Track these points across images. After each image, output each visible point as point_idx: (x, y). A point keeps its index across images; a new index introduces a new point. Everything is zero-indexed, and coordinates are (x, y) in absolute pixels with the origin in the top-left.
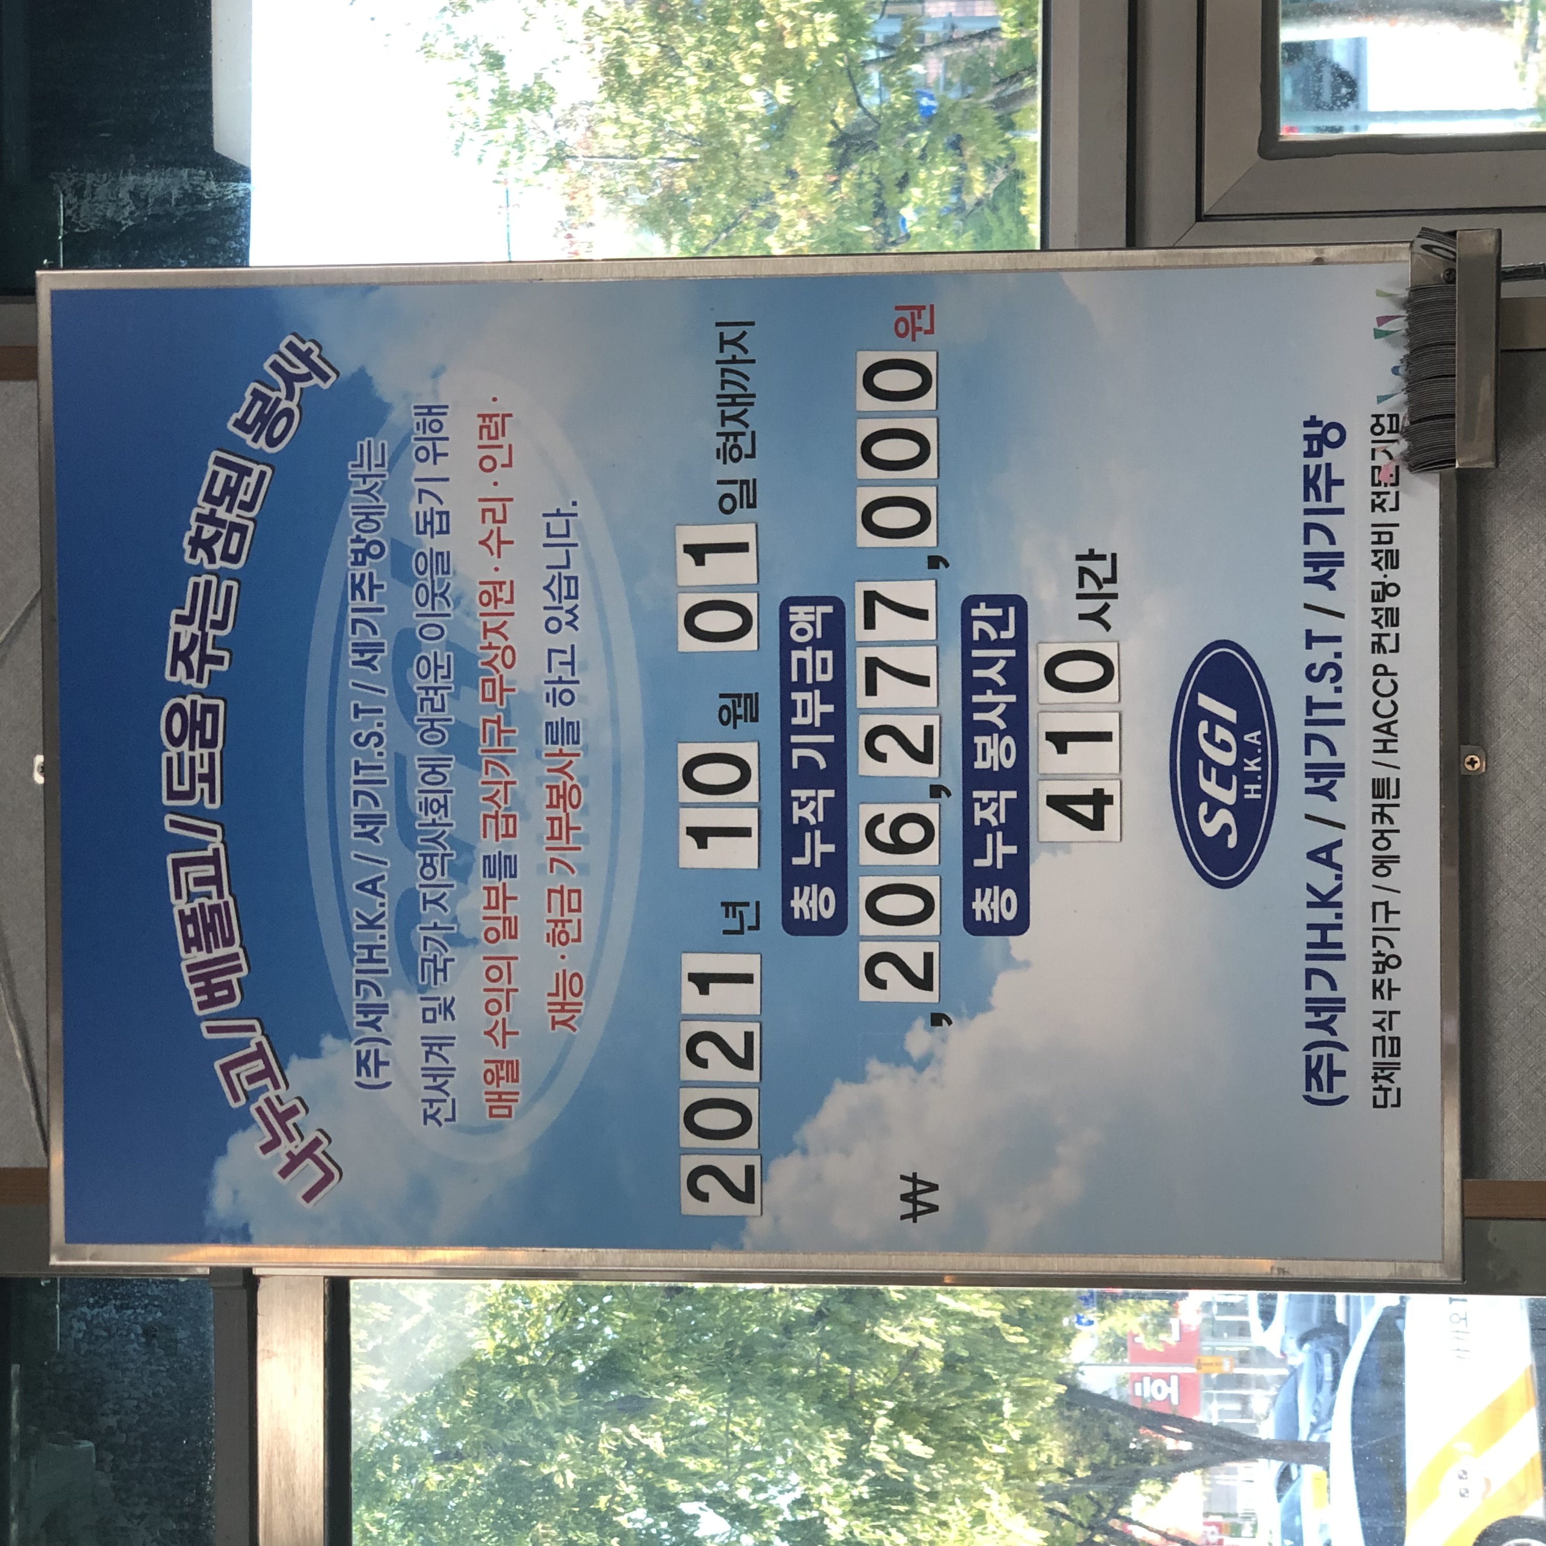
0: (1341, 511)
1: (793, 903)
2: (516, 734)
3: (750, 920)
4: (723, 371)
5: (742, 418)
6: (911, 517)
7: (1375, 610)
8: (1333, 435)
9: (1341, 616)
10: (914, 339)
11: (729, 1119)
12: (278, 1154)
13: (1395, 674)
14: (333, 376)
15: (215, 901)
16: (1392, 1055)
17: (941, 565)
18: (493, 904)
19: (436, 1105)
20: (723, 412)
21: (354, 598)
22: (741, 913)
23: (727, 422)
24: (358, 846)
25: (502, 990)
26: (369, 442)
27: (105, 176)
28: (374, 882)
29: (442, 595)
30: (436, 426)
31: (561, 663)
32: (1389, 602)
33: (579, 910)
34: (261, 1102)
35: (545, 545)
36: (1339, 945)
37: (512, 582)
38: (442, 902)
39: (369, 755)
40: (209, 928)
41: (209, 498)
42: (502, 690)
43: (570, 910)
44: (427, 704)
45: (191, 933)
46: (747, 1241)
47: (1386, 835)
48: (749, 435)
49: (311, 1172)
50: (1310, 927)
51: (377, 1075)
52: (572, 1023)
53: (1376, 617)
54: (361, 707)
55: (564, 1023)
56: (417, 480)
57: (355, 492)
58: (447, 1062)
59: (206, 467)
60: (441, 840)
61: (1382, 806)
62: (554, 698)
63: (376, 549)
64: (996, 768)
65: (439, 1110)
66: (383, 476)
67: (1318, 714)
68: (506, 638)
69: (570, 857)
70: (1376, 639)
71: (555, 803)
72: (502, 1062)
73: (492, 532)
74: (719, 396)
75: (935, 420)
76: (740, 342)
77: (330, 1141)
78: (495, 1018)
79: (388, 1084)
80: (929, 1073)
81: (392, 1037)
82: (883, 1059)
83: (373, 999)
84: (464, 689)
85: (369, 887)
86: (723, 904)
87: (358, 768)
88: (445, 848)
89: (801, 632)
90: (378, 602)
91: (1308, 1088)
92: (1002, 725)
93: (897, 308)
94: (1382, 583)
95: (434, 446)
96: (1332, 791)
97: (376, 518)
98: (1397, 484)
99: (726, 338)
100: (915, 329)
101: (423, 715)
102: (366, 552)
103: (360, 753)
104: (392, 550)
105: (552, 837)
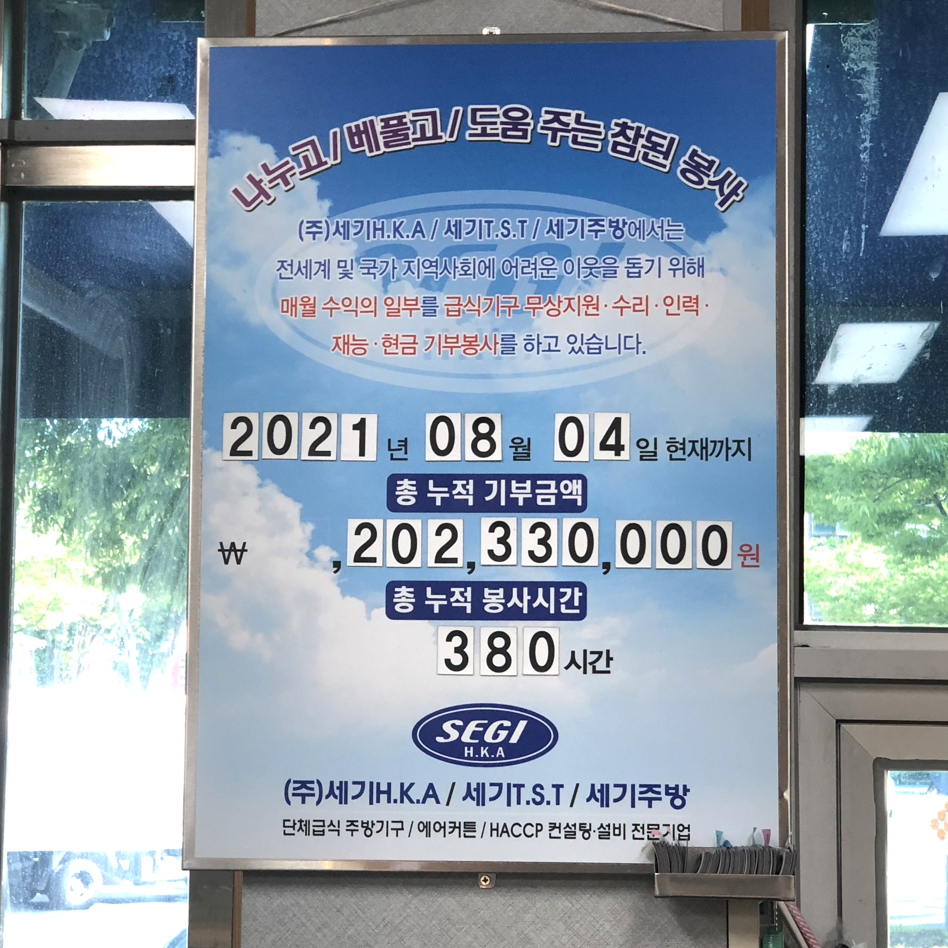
0: (633, 806)
1: (406, 480)
2: (508, 317)
3: (396, 455)
4: (722, 442)
5: (694, 453)
6: (633, 552)
7: (574, 825)
8: (678, 802)
9: (572, 805)
10: (739, 555)
11: (279, 441)
12: (261, 174)
13: (537, 836)
14: (723, 209)
15: (411, 137)
16: (314, 831)
17: (605, 570)
18: (408, 302)
19: (289, 268)
21: (590, 220)
22: (401, 449)
23: (691, 444)
24: (443, 222)
25: (357, 307)
26: (682, 230)
27: (876, 52)
28: (421, 231)
29: (591, 273)
30: (692, 270)
31: (549, 344)
32: (579, 834)
33: (403, 353)
34: (292, 164)
35: (620, 335)
36: (378, 801)
37: (598, 315)
38: (409, 272)
39: (496, 229)
40: (395, 134)
41: (651, 134)
42: (534, 309)
43: (403, 348)
44: (526, 264)
45: (392, 122)
46: (208, 451)
47: (442, 829)
48: (683, 457)
49: (250, 192)
50: (389, 785)
51: (308, 233)
52: (337, 348)
53: (570, 825)
54: (525, 224)
55: (337, 344)
56: (660, 259)
57: (653, 222)
58: (315, 274)
59: (668, 133)
60: (446, 271)
61: (459, 828)
62: (529, 340)
63: (619, 233)
64: (484, 601)
65: (286, 269)
66: (662, 239)
67: (514, 791)
68: (565, 311)
69: (435, 347)
70: (558, 825)
71: (467, 339)
72: (314, 307)
73: (628, 303)
74: (707, 439)
75: (691, 567)
76: (739, 453)
77: (269, 205)
78: (340, 303)
79: (302, 239)
80: (306, 559)
81: (329, 242)
82: (313, 533)
83: (352, 231)
84: (536, 285)
85: (418, 229)
86: (406, 439)
87: (489, 222)
88: (441, 274)
89: (566, 487)
90: (587, 235)
92: (510, 605)
93: (757, 546)
94: (590, 830)
95: (680, 269)
96: (469, 799)
97: (637, 234)
98: (649, 839)
99: (741, 443)
100: (745, 557)
101: (520, 260)
102: (617, 228)
103: (497, 223)
104: (618, 243)
105: (446, 338)
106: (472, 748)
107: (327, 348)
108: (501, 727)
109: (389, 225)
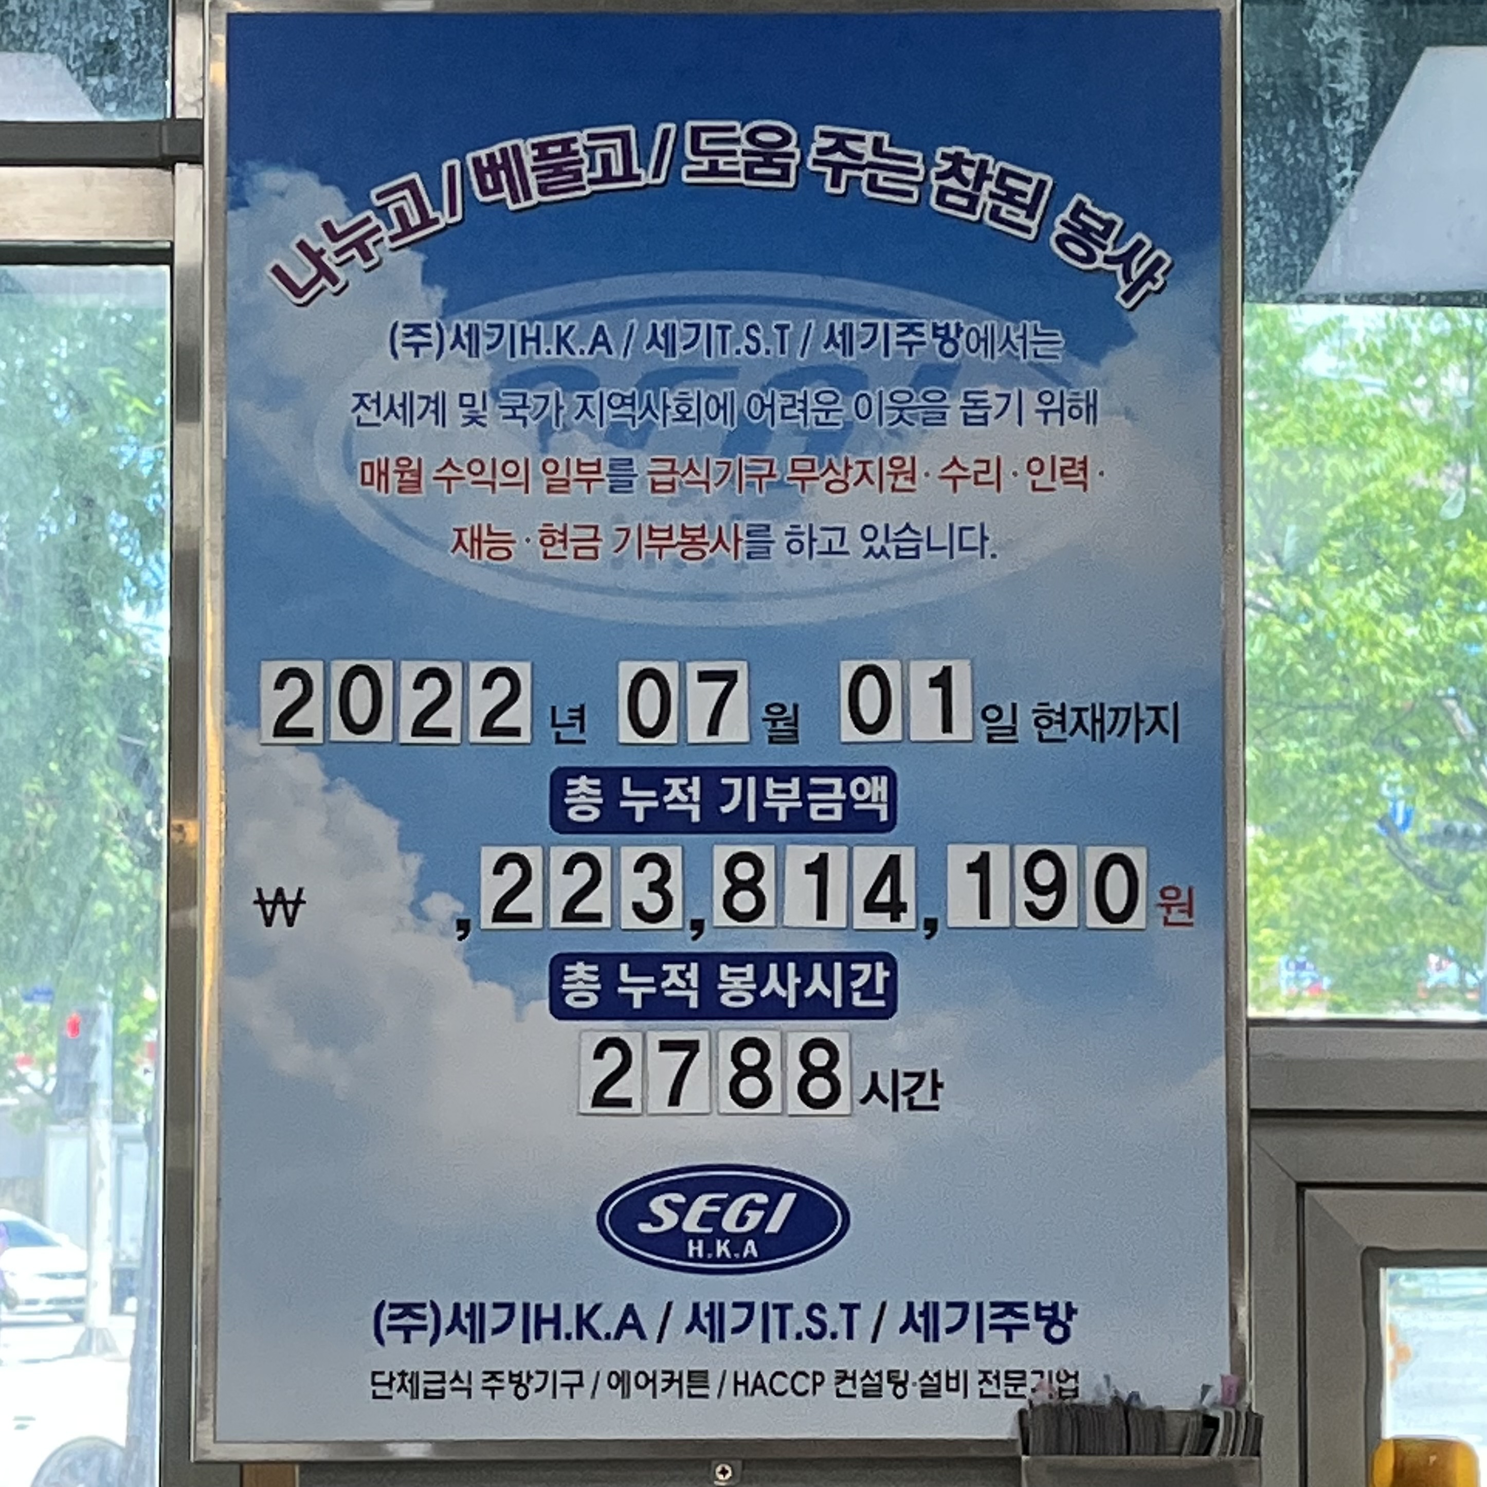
0: (980, 1339)
1: (584, 778)
2: (758, 493)
3: (565, 734)
4: (1128, 710)
5: (1080, 730)
7: (879, 1374)
8: (1057, 1332)
9: (874, 1339)
10: (1158, 905)
11: (360, 712)
12: (321, 239)
13: (814, 1394)
14: (1129, 305)
15: (586, 176)
16: (426, 1391)
17: (928, 932)
18: (583, 468)
19: (374, 407)
20: (1086, 709)
21: (900, 325)
22: (573, 725)
23: (1075, 714)
24: (643, 328)
25: (494, 476)
26: (1059, 342)
28: (605, 343)
29: (901, 418)
30: (1075, 412)
31: (830, 541)
32: (887, 1387)
33: (576, 557)
34: (376, 222)
35: (951, 525)
36: (538, 1336)
37: (913, 490)
38: (585, 414)
39: (737, 340)
40: (558, 170)
41: (1004, 173)
42: (803, 480)
43: (577, 549)
44: (790, 401)
45: (552, 150)
46: (234, 728)
47: (650, 1385)
48: (1061, 736)
49: (302, 272)
50: (557, 1308)
51: (405, 345)
52: (460, 548)
53: (872, 1374)
54: (787, 332)
55: (460, 541)
56: (1020, 391)
57: (1008, 329)
58: (420, 418)
59: (1035, 170)
60: (649, 414)
61: (680, 1381)
62: (794, 533)
63: (949, 348)
64: (721, 987)
65: (368, 409)
66: (1025, 357)
67: (774, 1315)
68: (856, 484)
69: (631, 548)
70: (850, 1374)
71: (688, 533)
72: (419, 475)
73: (965, 469)
74: (1102, 705)
75: (1074, 925)
76: (1157, 728)
77: (337, 294)
78: (465, 470)
79: (396, 356)
80: (408, 916)
81: (445, 361)
83: (484, 341)
84: (805, 439)
85: (601, 339)
86: (582, 707)
87: (723, 328)
88: (640, 418)
89: (861, 789)
90: (894, 351)
91: (392, 1306)
92: (764, 993)
93: (1190, 888)
94: (906, 1381)
95: (1055, 410)
96: (696, 1330)
97: (982, 349)
98: (1008, 1396)
99: (1162, 713)
100: (1168, 907)
101: (778, 396)
102: (946, 339)
103: (739, 330)
104: (948, 366)
105: (651, 530)
106: (700, 1242)
107: (443, 547)
108: (751, 1205)
109: (549, 332)
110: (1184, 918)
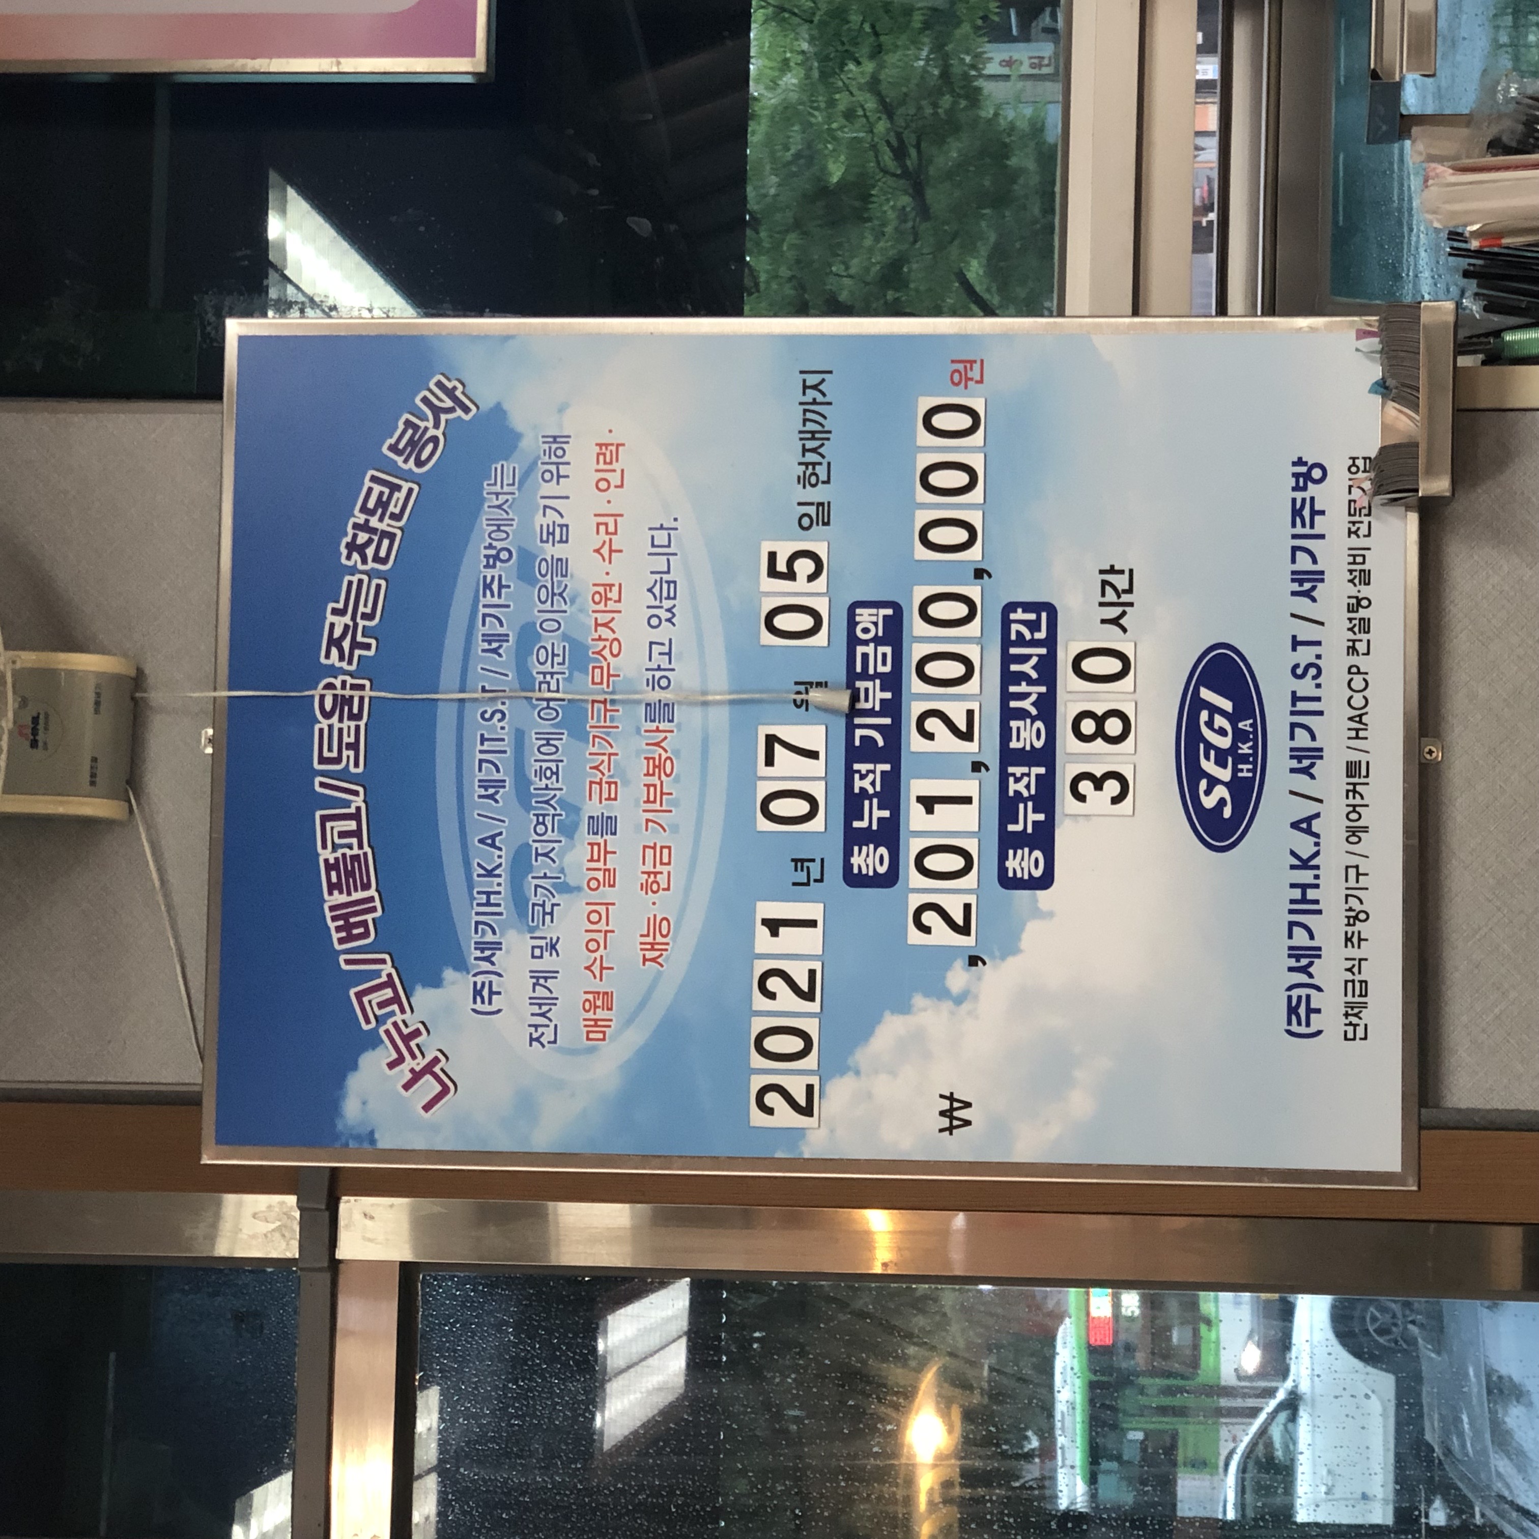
0: (1322, 537)
1: (853, 860)
2: (620, 713)
3: (815, 874)
4: (805, 411)
5: (820, 450)
6: (961, 536)
7: (1350, 620)
8: (1317, 473)
9: (1322, 624)
10: (966, 387)
11: (794, 1044)
12: (402, 1071)
13: (1367, 674)
14: (474, 409)
15: (356, 851)
16: (1361, 995)
17: (985, 576)
18: (596, 857)
19: (540, 1030)
20: (804, 445)
21: (484, 595)
22: (808, 868)
23: (807, 454)
24: (481, 806)
25: (600, 931)
26: (503, 465)
28: (493, 837)
29: (561, 595)
30: (560, 452)
31: (660, 654)
32: (1362, 613)
33: (669, 863)
34: (389, 1025)
35: (650, 554)
36: (1316, 902)
37: (620, 585)
38: (551, 855)
39: (493, 729)
40: (350, 874)
41: (364, 509)
42: (609, 675)
43: (662, 863)
44: (544, 686)
45: (334, 879)
46: (805, 1149)
47: (1358, 809)
48: (825, 465)
49: (429, 1087)
50: (1293, 886)
51: (490, 1003)
52: (659, 960)
53: (1351, 626)
54: (487, 687)
55: (653, 960)
56: (543, 497)
57: (489, 507)
58: (551, 992)
59: (363, 484)
60: (552, 802)
61: (1355, 785)
62: (654, 684)
63: (504, 555)
64: (1028, 748)
65: (543, 1034)
66: (513, 494)
67: (1301, 706)
68: (614, 632)
69: (662, 818)
70: (1351, 644)
71: (651, 772)
72: (598, 993)
73: (604, 542)
74: (801, 432)
75: (982, 455)
76: (820, 387)
77: (447, 1058)
78: (594, 955)
79: (499, 1011)
80: (966, 1007)
81: (505, 970)
82: (927, 995)
83: (489, 937)
84: (576, 674)
85: (489, 841)
86: (793, 860)
87: (483, 740)
88: (555, 809)
89: (866, 630)
90: (506, 599)
92: (1034, 712)
93: (953, 362)
94: (1357, 598)
95: (558, 468)
96: (1312, 771)
97: (506, 528)
98: (1369, 515)
99: (808, 383)
100: (968, 379)
101: (540, 696)
102: (496, 557)
103: (484, 727)
104: (519, 556)
105: (648, 801)
106: (1240, 766)
107: (659, 974)
108: (1210, 724)
109: (483, 884)
110: (977, 367)
